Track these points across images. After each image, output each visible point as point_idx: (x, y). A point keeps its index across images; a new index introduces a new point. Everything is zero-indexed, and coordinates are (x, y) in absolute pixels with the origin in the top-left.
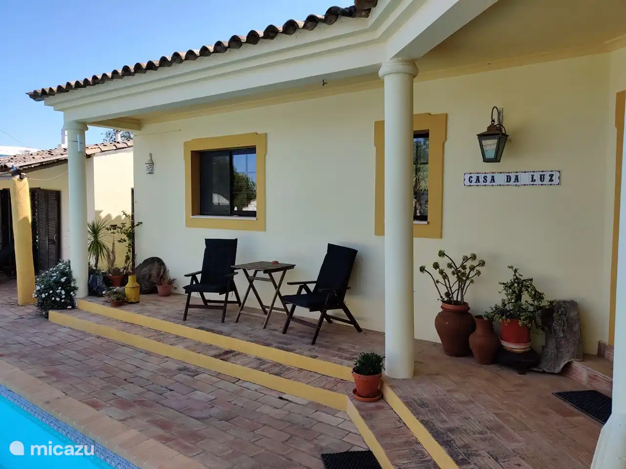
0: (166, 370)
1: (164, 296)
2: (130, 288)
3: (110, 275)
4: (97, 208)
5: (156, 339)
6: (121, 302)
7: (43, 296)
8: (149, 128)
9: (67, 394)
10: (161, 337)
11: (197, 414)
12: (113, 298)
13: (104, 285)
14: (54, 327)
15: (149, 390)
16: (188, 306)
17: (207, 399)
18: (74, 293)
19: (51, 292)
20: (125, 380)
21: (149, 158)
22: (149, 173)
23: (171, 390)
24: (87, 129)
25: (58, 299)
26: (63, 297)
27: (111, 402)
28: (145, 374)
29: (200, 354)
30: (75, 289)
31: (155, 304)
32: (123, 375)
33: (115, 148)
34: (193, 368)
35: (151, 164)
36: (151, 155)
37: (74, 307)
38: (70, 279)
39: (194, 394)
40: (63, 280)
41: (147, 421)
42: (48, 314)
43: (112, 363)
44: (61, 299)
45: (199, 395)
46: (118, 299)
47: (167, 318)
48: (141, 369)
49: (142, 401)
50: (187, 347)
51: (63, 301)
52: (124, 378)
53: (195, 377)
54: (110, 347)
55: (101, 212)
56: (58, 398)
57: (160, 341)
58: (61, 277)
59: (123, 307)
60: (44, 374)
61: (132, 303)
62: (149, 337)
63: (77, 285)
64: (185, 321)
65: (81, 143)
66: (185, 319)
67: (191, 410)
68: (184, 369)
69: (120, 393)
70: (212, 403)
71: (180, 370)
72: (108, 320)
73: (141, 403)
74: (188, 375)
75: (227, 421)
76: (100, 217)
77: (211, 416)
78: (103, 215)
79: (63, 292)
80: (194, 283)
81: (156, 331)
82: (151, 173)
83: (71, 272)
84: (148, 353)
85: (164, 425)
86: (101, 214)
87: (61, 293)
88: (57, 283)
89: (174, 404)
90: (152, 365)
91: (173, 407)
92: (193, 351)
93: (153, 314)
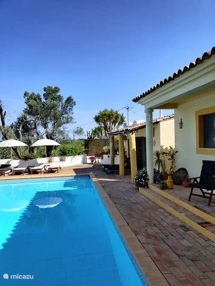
0: (174, 225)
1: (185, 187)
2: (169, 181)
3: (163, 175)
4: (161, 145)
5: (173, 208)
6: (164, 187)
7: (137, 181)
8: (181, 107)
9: (128, 225)
10: (177, 207)
11: (179, 252)
12: (161, 185)
13: (160, 179)
14: (139, 194)
15: (162, 232)
16: (191, 194)
17: (188, 245)
18: (148, 181)
19: (140, 180)
20: (155, 224)
21: (180, 121)
22: (180, 128)
23: (172, 235)
24: (153, 111)
25: (142, 183)
26: (144, 182)
27: (143, 233)
28: (164, 224)
29: (191, 220)
30: (148, 179)
31: (179, 191)
32: (155, 222)
33: (169, 117)
34: (188, 227)
35: (181, 123)
36: (181, 119)
37: (148, 187)
38: (146, 175)
39: (183, 240)
40: (144, 175)
41: (153, 248)
42: (138, 188)
43: (153, 215)
44: (143, 183)
45: (185, 242)
46: (163, 186)
47: (181, 199)
48: (164, 221)
49: (157, 237)
50: (187, 216)
51: (144, 184)
52: (154, 224)
53: (186, 232)
54: (156, 207)
55: (163, 146)
56: (124, 226)
57: (175, 209)
58: (143, 174)
59: (164, 190)
60: (125, 214)
61: (169, 189)
62: (171, 206)
63: (149, 178)
64: (189, 202)
65: (150, 117)
66: (189, 200)
67: (177, 249)
68: (183, 226)
69: (150, 230)
70: (189, 249)
71: (181, 226)
72: (158, 195)
73: (156, 238)
74: (184, 230)
75: (192, 261)
76: (163, 149)
77: (185, 256)
78: (164, 148)
79: (144, 181)
80: (196, 182)
81: (176, 204)
82: (181, 128)
83: (147, 172)
84: (170, 214)
85: (159, 252)
86: (163, 147)
87: (143, 181)
88: (142, 176)
89: (170, 243)
90: (169, 220)
91: (169, 245)
92: (189, 218)
93: (176, 196)
